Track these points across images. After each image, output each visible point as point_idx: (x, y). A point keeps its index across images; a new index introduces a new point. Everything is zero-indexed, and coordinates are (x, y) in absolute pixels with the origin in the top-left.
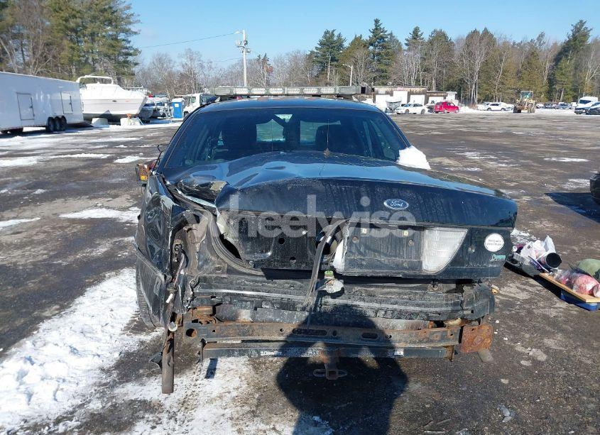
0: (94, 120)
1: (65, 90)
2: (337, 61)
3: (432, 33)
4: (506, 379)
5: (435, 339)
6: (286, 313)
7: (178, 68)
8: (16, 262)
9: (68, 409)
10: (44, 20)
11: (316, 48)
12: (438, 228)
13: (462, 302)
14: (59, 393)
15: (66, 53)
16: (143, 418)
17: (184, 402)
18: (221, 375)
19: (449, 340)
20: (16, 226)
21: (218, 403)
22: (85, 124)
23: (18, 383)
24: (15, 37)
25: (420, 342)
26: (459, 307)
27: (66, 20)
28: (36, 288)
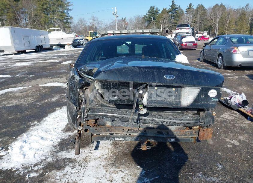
0: (54, 47)
1: (42, 34)
2: (156, 19)
3: (197, 6)
4: (220, 152)
5: (188, 134)
6: (125, 123)
7: (88, 24)
8: (22, 104)
9: (39, 161)
10: (34, 6)
11: (147, 14)
12: (188, 87)
13: (199, 119)
14: (36, 154)
15: (43, 19)
16: (68, 165)
17: (85, 159)
18: (101, 149)
19: (194, 134)
20: (22, 89)
21: (99, 160)
22: (51, 48)
23: (20, 151)
24: (22, 13)
25: (181, 135)
26: (198, 121)
27: (43, 5)
28: (29, 114)
